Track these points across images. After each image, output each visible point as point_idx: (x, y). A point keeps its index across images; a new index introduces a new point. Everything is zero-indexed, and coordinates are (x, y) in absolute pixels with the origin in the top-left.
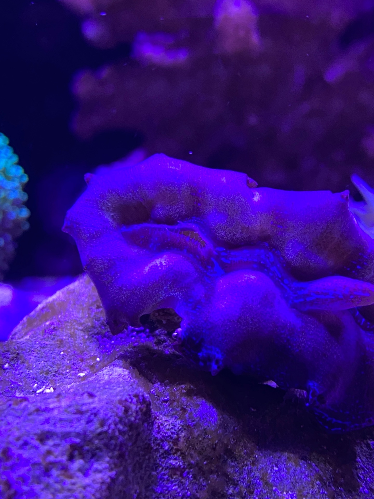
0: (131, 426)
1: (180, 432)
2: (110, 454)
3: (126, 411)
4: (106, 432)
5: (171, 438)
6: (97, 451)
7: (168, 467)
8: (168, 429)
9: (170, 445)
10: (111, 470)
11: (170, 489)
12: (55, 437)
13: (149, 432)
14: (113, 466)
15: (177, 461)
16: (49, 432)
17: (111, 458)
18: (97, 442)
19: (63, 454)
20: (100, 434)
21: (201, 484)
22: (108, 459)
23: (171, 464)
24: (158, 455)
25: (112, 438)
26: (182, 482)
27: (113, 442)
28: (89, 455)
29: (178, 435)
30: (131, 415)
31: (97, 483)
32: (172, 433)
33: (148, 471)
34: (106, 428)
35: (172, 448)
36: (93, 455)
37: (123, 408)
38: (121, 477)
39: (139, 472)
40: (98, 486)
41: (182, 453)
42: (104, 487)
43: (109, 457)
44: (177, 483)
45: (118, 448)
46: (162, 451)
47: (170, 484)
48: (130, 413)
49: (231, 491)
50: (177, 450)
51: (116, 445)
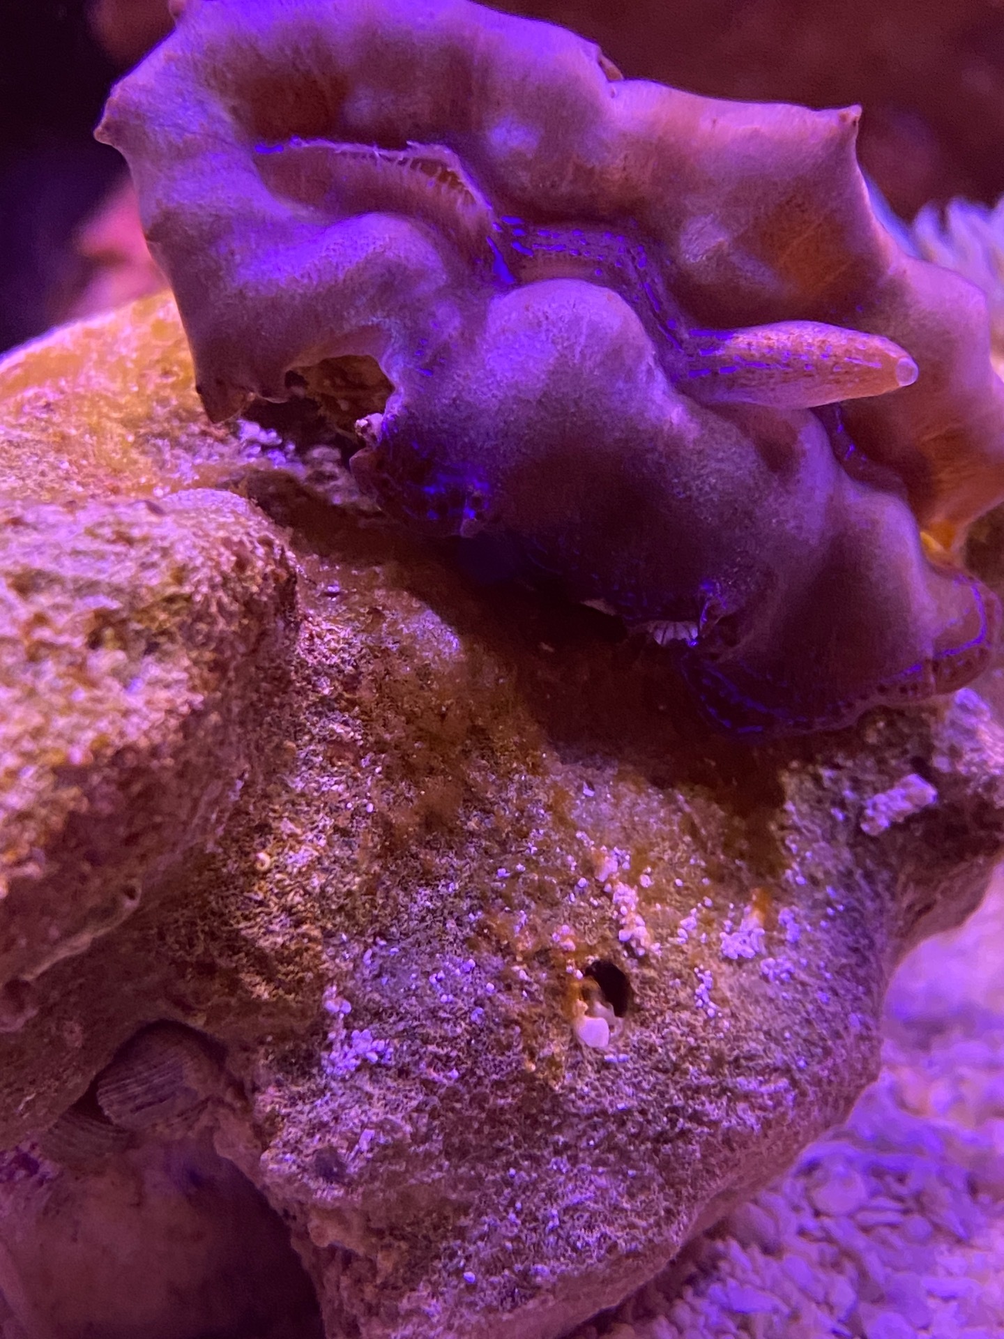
0: (250, 605)
1: (364, 661)
2: (194, 654)
3: (241, 565)
4: (189, 599)
5: (341, 671)
6: (162, 639)
7: (324, 739)
8: (334, 651)
9: (336, 688)
10: (193, 689)
11: (324, 789)
12: (57, 588)
13: (287, 642)
14: (197, 682)
15: (349, 729)
16: (40, 573)
17: (196, 662)
18: (162, 616)
19: (74, 631)
20: (171, 599)
21: (402, 794)
22: (186, 662)
23: (333, 730)
24: (304, 704)
25: (199, 618)
26: (356, 779)
27: (202, 626)
28: (142, 645)
29: (356, 667)
30: (253, 578)
31: (158, 710)
32: (344, 661)
33: (275, 734)
34: (187, 589)
35: (340, 695)
36: (152, 648)
37: (234, 558)
38: (214, 718)
39: (254, 731)
40: (157, 716)
41: (363, 712)
42: (173, 722)
43: (190, 658)
44: (343, 778)
45: (213, 646)
46: (313, 697)
47: (326, 779)
48: (249, 573)
49: (472, 825)
50: (353, 703)
51: (208, 637)
